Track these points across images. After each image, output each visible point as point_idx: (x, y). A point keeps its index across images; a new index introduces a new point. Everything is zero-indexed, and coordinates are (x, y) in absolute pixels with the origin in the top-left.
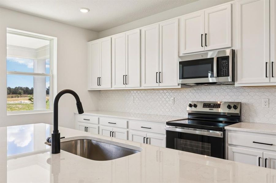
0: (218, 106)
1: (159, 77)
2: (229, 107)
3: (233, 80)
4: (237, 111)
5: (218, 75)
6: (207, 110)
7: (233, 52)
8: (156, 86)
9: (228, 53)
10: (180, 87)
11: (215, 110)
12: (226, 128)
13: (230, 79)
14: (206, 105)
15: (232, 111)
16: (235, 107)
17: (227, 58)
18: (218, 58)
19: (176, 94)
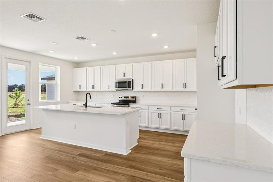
0: (128, 97)
1: (108, 87)
2: (132, 98)
3: (133, 89)
4: (134, 99)
5: (128, 87)
6: (125, 99)
7: (133, 80)
8: (107, 90)
9: (131, 80)
10: (116, 91)
11: (128, 99)
12: (129, 104)
13: (131, 88)
14: (125, 97)
15: (133, 99)
16: (134, 98)
17: (131, 82)
18: (128, 82)
19: (114, 93)
